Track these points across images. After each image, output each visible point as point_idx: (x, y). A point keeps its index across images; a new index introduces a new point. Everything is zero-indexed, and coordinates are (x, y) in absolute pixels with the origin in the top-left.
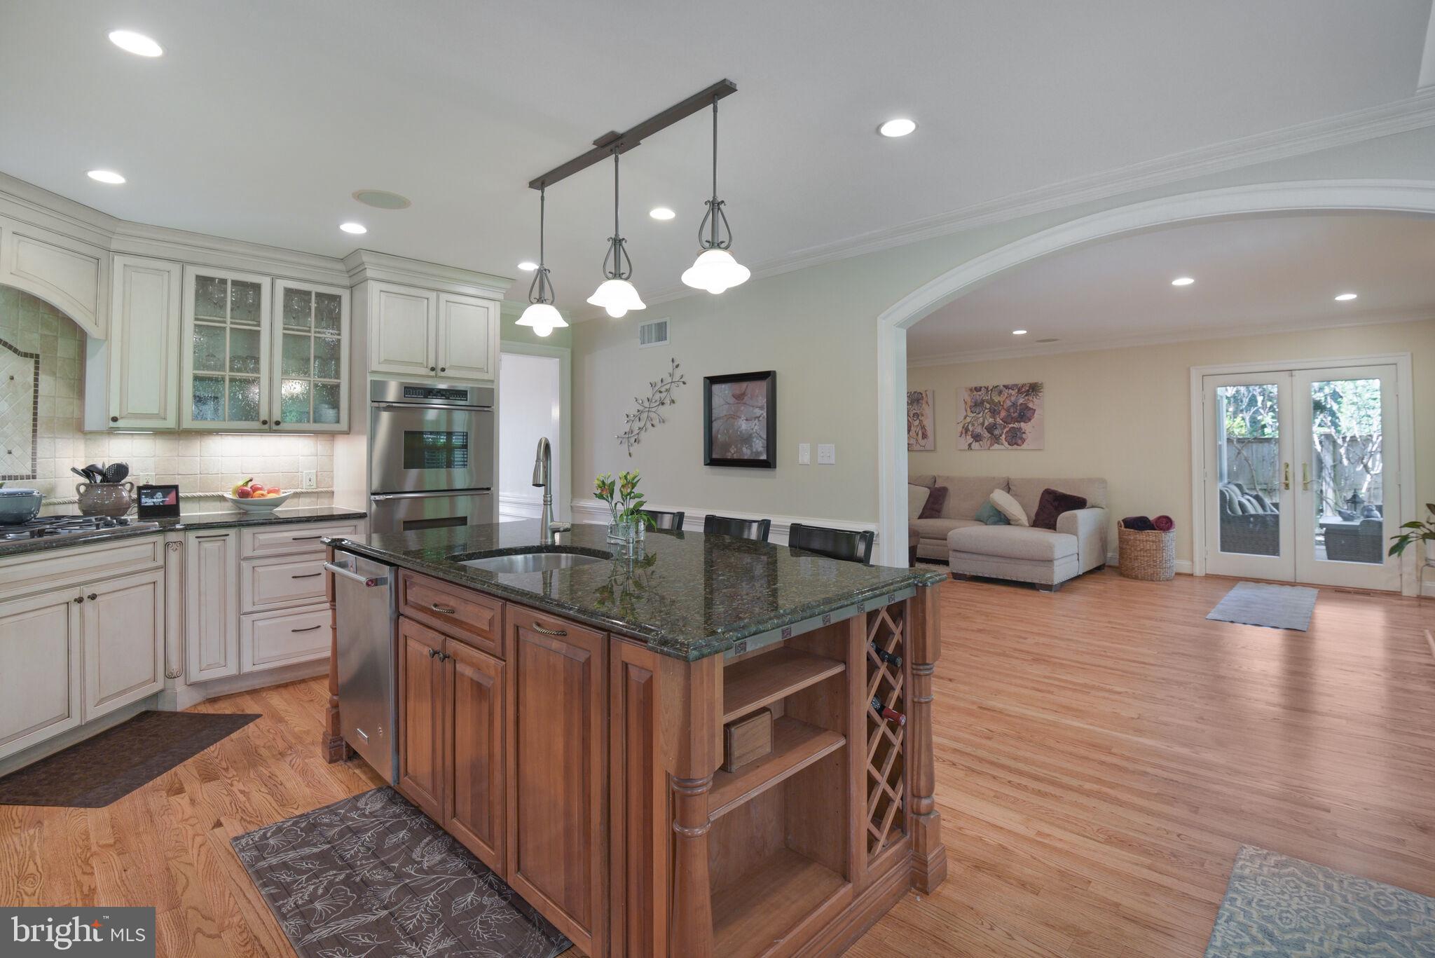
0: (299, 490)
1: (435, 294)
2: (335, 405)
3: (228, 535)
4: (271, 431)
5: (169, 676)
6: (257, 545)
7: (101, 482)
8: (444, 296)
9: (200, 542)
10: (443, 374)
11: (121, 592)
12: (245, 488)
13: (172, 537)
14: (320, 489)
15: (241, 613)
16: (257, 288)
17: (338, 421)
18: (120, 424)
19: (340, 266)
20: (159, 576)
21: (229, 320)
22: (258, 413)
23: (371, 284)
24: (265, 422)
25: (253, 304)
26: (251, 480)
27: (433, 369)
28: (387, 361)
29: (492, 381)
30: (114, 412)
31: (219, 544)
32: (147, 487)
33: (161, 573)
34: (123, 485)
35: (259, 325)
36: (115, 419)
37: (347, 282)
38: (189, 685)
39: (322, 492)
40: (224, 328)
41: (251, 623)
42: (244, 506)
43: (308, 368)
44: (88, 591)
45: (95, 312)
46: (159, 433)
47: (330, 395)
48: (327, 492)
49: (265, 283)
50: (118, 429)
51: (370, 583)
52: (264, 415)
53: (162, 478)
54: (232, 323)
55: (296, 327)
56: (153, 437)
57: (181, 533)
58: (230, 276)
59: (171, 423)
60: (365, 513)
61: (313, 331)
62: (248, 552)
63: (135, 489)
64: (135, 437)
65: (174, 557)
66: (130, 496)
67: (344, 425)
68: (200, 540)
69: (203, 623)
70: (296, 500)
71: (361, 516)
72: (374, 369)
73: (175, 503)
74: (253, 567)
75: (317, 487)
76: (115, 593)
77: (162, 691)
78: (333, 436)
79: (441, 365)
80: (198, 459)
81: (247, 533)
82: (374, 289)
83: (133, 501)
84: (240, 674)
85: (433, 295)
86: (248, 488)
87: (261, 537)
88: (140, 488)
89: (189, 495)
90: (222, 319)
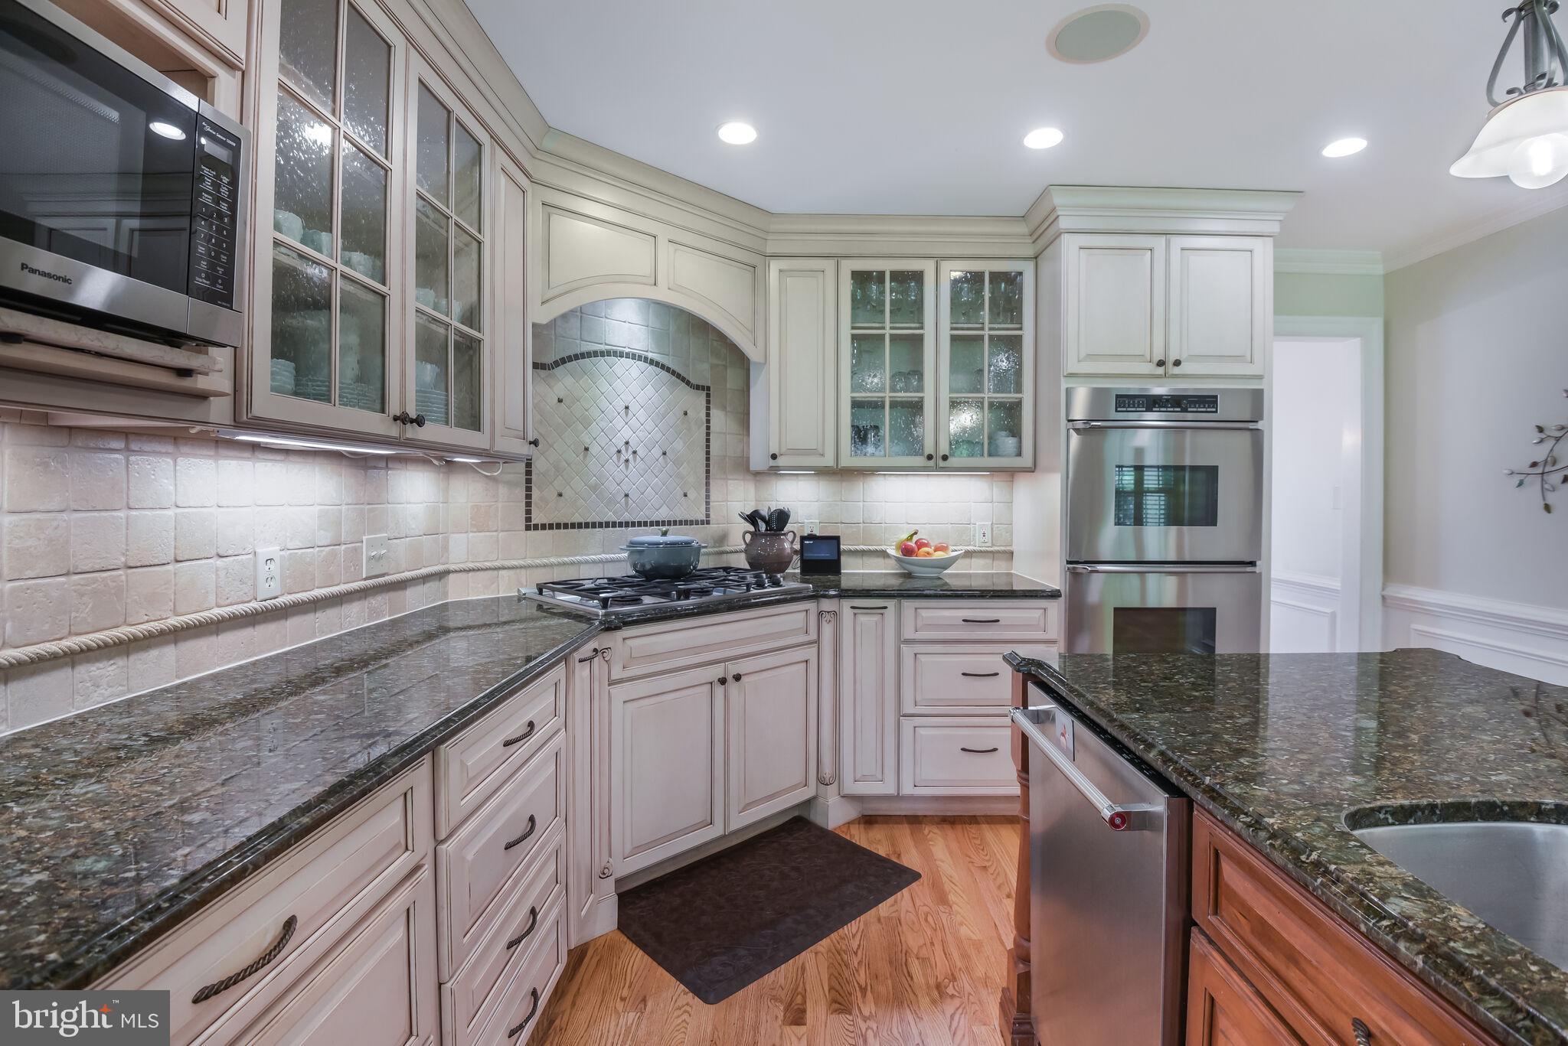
0: (971, 548)
1: (1162, 239)
2: (1015, 432)
3: (885, 608)
4: (938, 469)
5: (821, 781)
6: (920, 623)
7: (767, 530)
8: (1178, 242)
9: (855, 614)
10: (1176, 370)
11: (769, 672)
12: (910, 543)
13: (827, 605)
14: (996, 548)
15: (901, 715)
16: (918, 277)
17: (1019, 454)
18: (780, 462)
19: (1022, 229)
20: (810, 653)
21: (888, 325)
22: (923, 445)
23: (1065, 238)
24: (930, 457)
25: (915, 301)
26: (916, 533)
27: (1161, 363)
28: (1091, 357)
29: (1260, 377)
30: (774, 450)
31: (876, 618)
32: (811, 537)
33: (814, 650)
34: (784, 534)
35: (922, 328)
36: (774, 457)
37: (1030, 252)
38: (842, 797)
39: (998, 552)
40: (883, 336)
41: (912, 729)
42: (907, 566)
43: (981, 383)
44: (734, 669)
45: (753, 331)
46: (822, 472)
47: (1008, 416)
48: (1004, 552)
49: (928, 268)
50: (778, 468)
51: (1118, 821)
52: (929, 449)
53: (826, 526)
54: (891, 328)
55: (966, 326)
56: (816, 478)
57: (836, 600)
58: (888, 266)
59: (829, 461)
60: (1059, 591)
61: (987, 328)
62: (909, 633)
63: (798, 539)
64: (800, 478)
65: (827, 630)
66: (792, 548)
67: (1026, 460)
68: (856, 611)
69: (858, 719)
70: (967, 561)
71: (1054, 595)
72: (1070, 371)
73: (836, 558)
74: (916, 655)
75: (993, 545)
76: (763, 673)
77: (814, 798)
78: (1012, 476)
79: (1172, 358)
80: (861, 504)
81: (909, 605)
82: (1069, 246)
83: (796, 552)
84: (898, 794)
85: (1159, 243)
86: (912, 544)
87: (924, 613)
88: (803, 539)
89: (852, 548)
90: (880, 325)
